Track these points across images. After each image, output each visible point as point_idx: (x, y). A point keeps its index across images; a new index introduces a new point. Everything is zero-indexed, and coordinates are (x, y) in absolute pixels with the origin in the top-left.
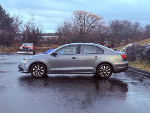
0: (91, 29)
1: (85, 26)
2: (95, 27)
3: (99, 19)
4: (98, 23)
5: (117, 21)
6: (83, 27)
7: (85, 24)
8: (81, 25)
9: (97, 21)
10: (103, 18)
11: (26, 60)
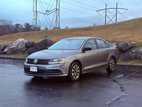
11: (62, 59)
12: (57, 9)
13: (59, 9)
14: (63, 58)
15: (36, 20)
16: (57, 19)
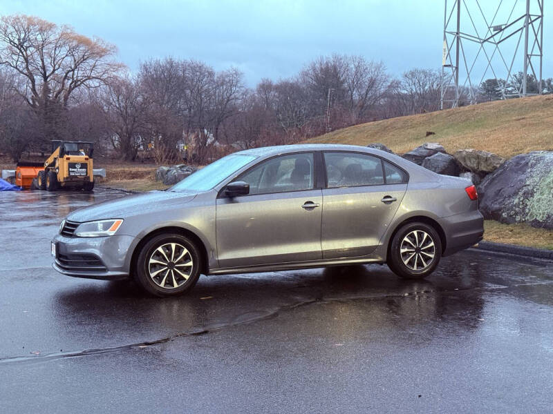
0: (71, 89)
1: (45, 78)
2: (87, 82)
3: (101, 53)
4: (99, 69)
5: (171, 63)
6: (39, 79)
7: (44, 67)
8: (26, 71)
9: (91, 62)
10: (114, 49)
11: (113, 222)
12: (528, 15)
13: (541, 17)
14: (116, 220)
15: (457, 68)
16: (527, 56)
